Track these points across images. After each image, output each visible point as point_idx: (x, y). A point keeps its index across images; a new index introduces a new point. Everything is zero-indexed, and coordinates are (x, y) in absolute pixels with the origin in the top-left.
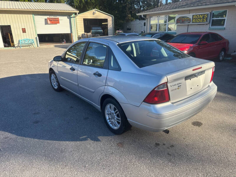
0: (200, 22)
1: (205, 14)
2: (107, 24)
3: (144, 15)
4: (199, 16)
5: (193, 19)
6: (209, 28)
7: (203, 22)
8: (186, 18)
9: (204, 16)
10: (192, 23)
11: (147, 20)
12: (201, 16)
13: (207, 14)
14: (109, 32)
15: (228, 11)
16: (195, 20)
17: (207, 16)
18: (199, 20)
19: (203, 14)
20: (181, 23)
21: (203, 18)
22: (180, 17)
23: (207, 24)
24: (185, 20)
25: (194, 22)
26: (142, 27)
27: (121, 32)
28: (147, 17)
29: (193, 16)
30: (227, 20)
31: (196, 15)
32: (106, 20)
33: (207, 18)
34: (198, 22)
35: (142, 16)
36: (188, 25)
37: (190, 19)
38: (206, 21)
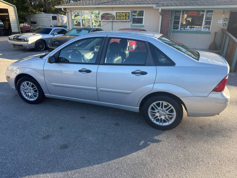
0: (123, 19)
1: (127, 13)
2: (8, 15)
3: (64, 9)
4: (121, 13)
5: (116, 16)
6: (131, 25)
7: (126, 20)
8: (110, 15)
9: (126, 14)
10: (116, 19)
11: (68, 14)
12: (123, 13)
13: (129, 13)
14: (11, 25)
15: (144, 12)
16: (119, 17)
17: (129, 14)
18: (122, 18)
19: (125, 13)
20: (105, 20)
21: (126, 15)
22: (104, 14)
23: (129, 21)
24: (109, 16)
25: (118, 19)
26: (50, 21)
27: (27, 25)
28: (67, 11)
29: (116, 13)
30: (145, 19)
31: (119, 13)
32: (6, 11)
33: (129, 16)
34: (121, 19)
35: (62, 9)
36: (112, 21)
37: (114, 16)
38: (129, 19)
